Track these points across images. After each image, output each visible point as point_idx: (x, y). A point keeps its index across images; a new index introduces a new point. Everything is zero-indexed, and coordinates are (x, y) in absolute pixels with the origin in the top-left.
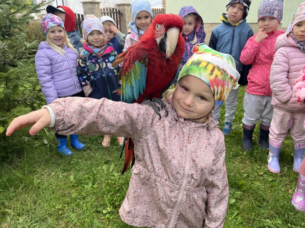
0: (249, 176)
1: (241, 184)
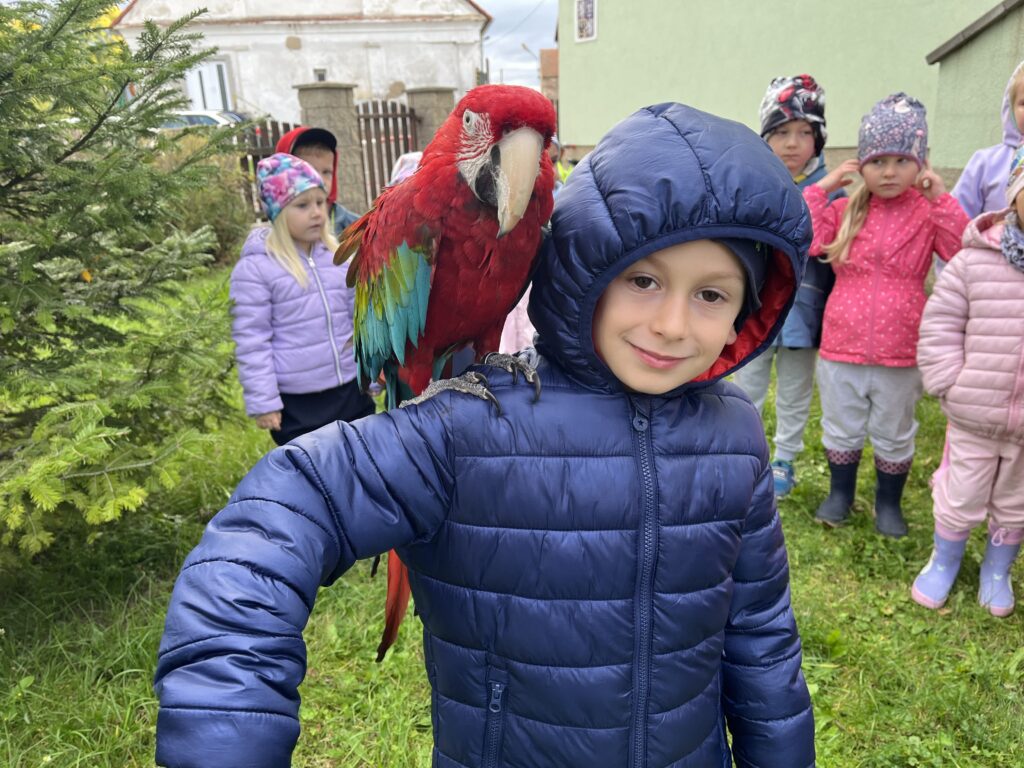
0: (852, 619)
1: (834, 641)
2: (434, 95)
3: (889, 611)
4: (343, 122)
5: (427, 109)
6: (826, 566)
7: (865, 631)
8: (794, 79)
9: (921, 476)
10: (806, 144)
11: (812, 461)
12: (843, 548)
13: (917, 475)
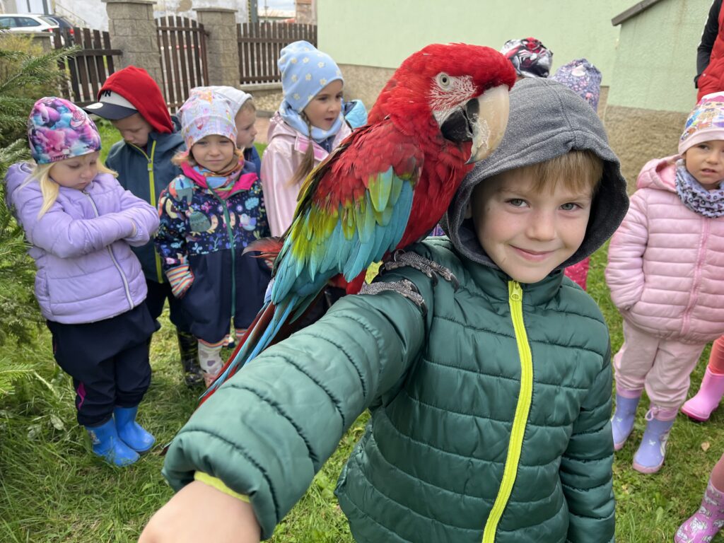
2: (219, 15)
4: (145, 33)
5: (213, 25)
8: (522, 41)
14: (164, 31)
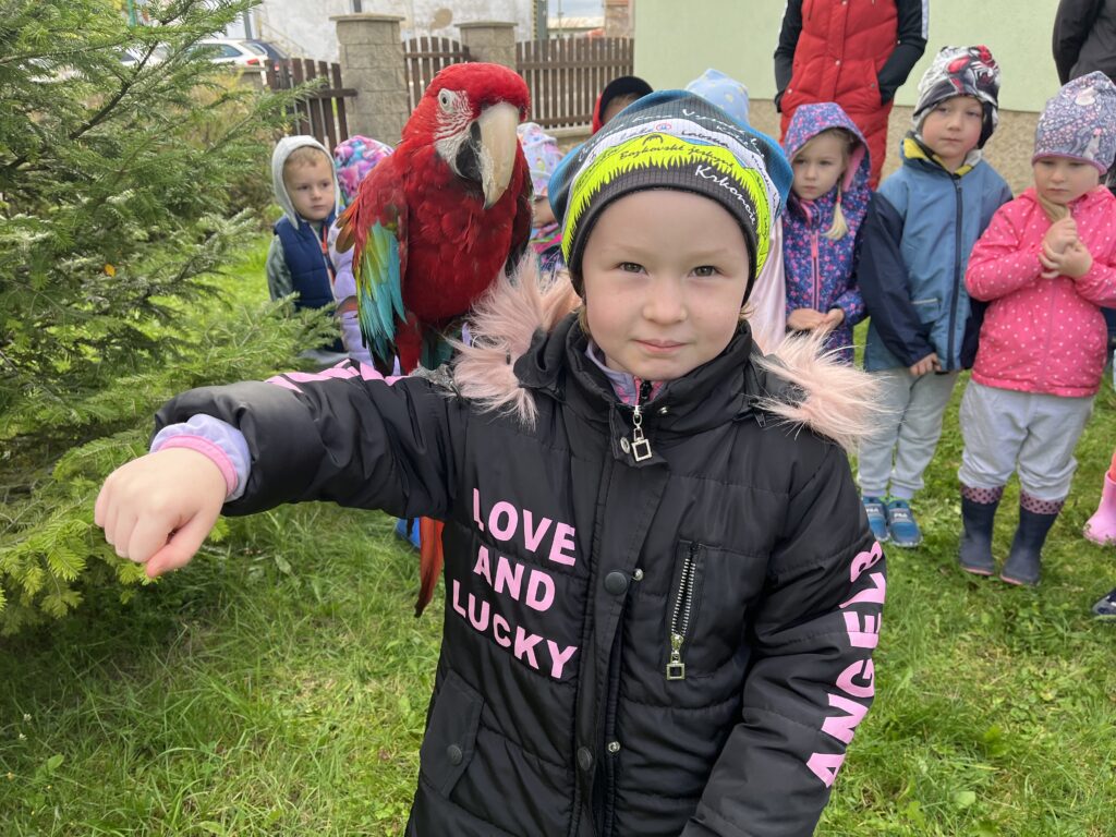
0: (1010, 706)
1: (992, 737)
2: (492, 31)
3: (1049, 696)
4: (388, 62)
5: (483, 47)
6: (971, 635)
7: (1024, 721)
8: (969, 49)
9: (1076, 524)
10: (972, 128)
11: (947, 500)
12: (991, 613)
13: (1072, 522)
14: (415, 60)
